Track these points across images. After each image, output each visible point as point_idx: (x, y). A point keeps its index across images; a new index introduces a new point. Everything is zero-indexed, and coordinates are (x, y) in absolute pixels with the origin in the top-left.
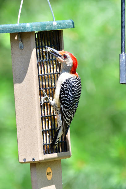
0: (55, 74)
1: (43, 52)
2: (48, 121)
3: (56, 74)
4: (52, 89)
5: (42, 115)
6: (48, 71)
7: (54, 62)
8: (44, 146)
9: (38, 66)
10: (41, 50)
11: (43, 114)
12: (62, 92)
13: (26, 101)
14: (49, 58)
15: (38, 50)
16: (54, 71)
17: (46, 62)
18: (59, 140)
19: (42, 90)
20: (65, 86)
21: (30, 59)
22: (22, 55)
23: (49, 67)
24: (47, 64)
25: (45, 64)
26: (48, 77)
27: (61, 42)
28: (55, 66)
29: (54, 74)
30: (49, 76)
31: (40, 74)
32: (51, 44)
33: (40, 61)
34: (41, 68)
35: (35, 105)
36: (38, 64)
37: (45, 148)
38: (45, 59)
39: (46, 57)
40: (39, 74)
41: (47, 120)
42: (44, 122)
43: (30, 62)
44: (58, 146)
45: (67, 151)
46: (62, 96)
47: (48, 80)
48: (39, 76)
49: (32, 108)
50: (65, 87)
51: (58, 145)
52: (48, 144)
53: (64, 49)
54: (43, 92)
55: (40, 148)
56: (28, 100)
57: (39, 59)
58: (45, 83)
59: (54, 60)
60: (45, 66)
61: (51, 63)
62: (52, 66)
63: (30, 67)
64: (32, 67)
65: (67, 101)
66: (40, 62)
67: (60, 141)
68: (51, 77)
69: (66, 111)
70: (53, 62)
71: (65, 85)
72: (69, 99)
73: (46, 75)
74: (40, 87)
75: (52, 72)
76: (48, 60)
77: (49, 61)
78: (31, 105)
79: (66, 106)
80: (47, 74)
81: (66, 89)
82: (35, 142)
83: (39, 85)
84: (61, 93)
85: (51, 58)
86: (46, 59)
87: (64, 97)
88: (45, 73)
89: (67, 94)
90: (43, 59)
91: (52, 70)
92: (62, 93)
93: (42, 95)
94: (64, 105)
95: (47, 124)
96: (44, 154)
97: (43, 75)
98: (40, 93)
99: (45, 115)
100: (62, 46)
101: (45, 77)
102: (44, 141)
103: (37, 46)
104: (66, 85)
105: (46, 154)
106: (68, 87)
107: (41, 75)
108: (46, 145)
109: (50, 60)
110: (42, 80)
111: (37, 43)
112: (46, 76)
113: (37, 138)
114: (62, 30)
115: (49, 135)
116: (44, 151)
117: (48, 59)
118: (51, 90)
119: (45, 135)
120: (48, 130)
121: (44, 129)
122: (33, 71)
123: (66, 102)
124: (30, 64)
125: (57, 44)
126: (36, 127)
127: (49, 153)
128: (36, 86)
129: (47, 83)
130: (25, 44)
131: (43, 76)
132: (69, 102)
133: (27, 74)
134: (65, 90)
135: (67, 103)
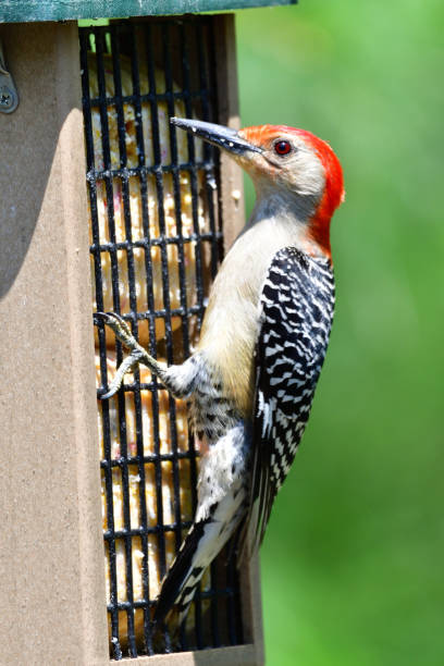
0: (189, 240)
1: (123, 126)
2: (141, 485)
3: (194, 243)
4: (167, 319)
5: (107, 454)
6: (146, 227)
7: (185, 181)
8: (114, 612)
9: (93, 202)
10: (112, 115)
11: (115, 446)
12: (272, 332)
13: (26, 381)
14: (157, 160)
15: (96, 118)
16: (179, 225)
17: (141, 180)
18: (198, 585)
19: (113, 326)
20: (282, 298)
21: (51, 161)
22: (8, 141)
23: (152, 203)
24: (143, 191)
25: (134, 188)
26: (148, 256)
27: (225, 79)
28: (188, 199)
29: (179, 242)
30: (154, 251)
31: (104, 241)
32: (169, 89)
33: (107, 173)
34: (111, 212)
35: (71, 402)
36: (91, 190)
37: (123, 625)
38: (131, 163)
39: (142, 154)
40: (96, 239)
41: (134, 479)
42: (117, 489)
43: (52, 179)
44: (192, 617)
45: (241, 642)
46: (270, 352)
47: (149, 270)
48: (96, 252)
49: (58, 415)
50: (284, 305)
51: (192, 608)
52: (139, 606)
53: (237, 113)
54: (117, 332)
55: (91, 627)
56: (36, 377)
57: (98, 163)
58: (132, 289)
59: (182, 167)
60: (134, 203)
61: (165, 183)
62: (169, 203)
63: (48, 202)
64: (59, 203)
65: (296, 375)
66: (106, 179)
67: (206, 588)
68: (164, 260)
69: (286, 426)
70: (176, 179)
71: (283, 292)
72: (303, 360)
73: (138, 245)
74: (100, 308)
75: (171, 232)
76: (152, 169)
77: (155, 174)
78: (47, 398)
79: (287, 398)
80: (144, 240)
81: (290, 311)
82: (69, 590)
83: (99, 299)
84: (267, 338)
85: (165, 160)
86: (142, 163)
87: (279, 355)
88: (129, 237)
89: (293, 338)
90: (123, 166)
91: (170, 221)
92: (272, 338)
93: (111, 348)
94: (281, 393)
95: (133, 501)
96: (113, 655)
97: (123, 247)
98: (101, 337)
99: (123, 452)
100: (231, 98)
101: (130, 256)
102: (114, 590)
103: (91, 96)
104: (287, 293)
105: (125, 655)
106: (298, 300)
107: (109, 249)
108: (128, 610)
109: (159, 169)
110: (115, 274)
111: (94, 81)
112: (137, 251)
113: (77, 574)
114: (231, 17)
115: (145, 560)
116: (115, 640)
117: (149, 162)
118: (160, 323)
119: (120, 558)
120: (137, 533)
121: (119, 527)
122: (62, 223)
123: (287, 380)
124: (47, 192)
125: (203, 86)
126: (71, 516)
127: (141, 652)
128: (77, 305)
129: (140, 290)
130: (25, 84)
131: (120, 254)
132: (302, 378)
133: (35, 238)
134: (284, 316)
135: (291, 382)
